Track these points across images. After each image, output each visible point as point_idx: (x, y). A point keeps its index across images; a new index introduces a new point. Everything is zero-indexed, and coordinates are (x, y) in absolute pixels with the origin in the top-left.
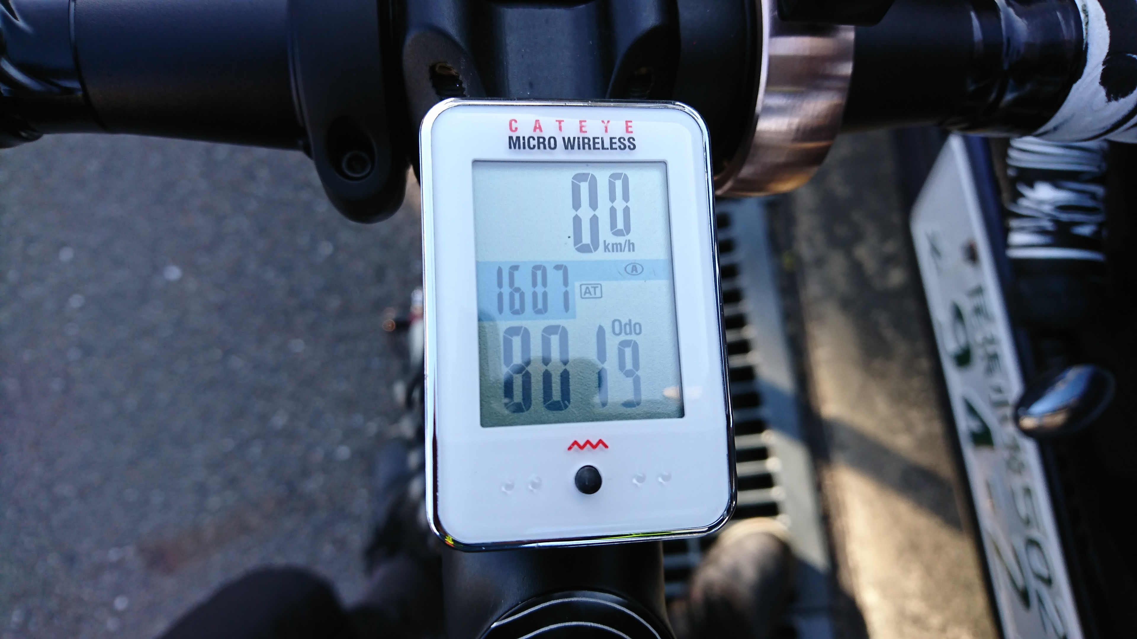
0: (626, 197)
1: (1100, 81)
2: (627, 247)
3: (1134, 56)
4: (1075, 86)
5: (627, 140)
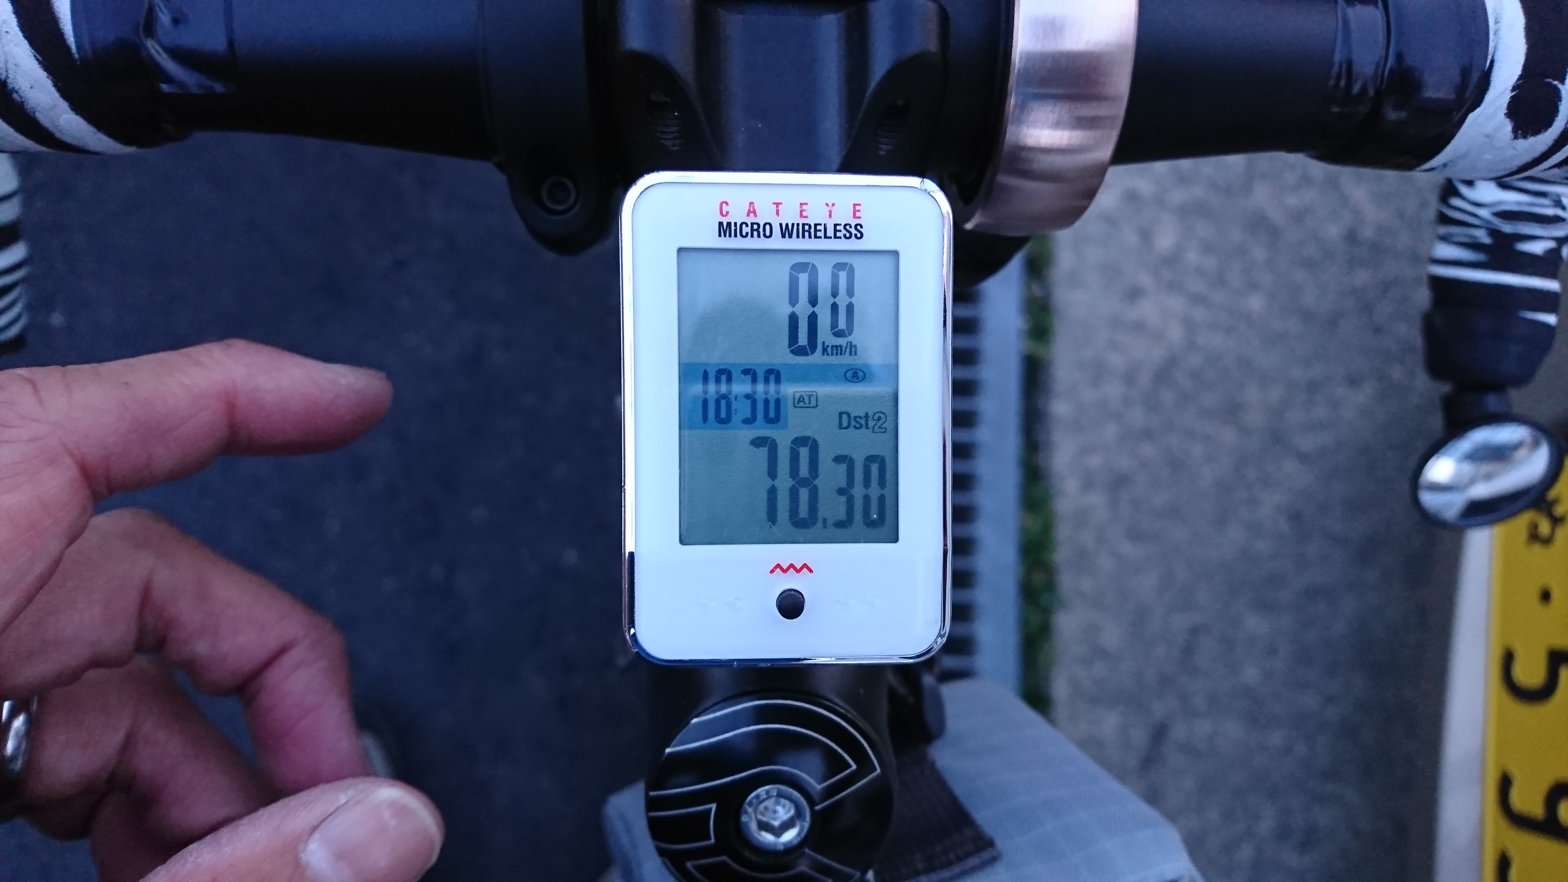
0: (850, 292)
1: (1506, 112)
2: (848, 350)
3: (1556, 83)
4: (1471, 117)
5: (853, 226)
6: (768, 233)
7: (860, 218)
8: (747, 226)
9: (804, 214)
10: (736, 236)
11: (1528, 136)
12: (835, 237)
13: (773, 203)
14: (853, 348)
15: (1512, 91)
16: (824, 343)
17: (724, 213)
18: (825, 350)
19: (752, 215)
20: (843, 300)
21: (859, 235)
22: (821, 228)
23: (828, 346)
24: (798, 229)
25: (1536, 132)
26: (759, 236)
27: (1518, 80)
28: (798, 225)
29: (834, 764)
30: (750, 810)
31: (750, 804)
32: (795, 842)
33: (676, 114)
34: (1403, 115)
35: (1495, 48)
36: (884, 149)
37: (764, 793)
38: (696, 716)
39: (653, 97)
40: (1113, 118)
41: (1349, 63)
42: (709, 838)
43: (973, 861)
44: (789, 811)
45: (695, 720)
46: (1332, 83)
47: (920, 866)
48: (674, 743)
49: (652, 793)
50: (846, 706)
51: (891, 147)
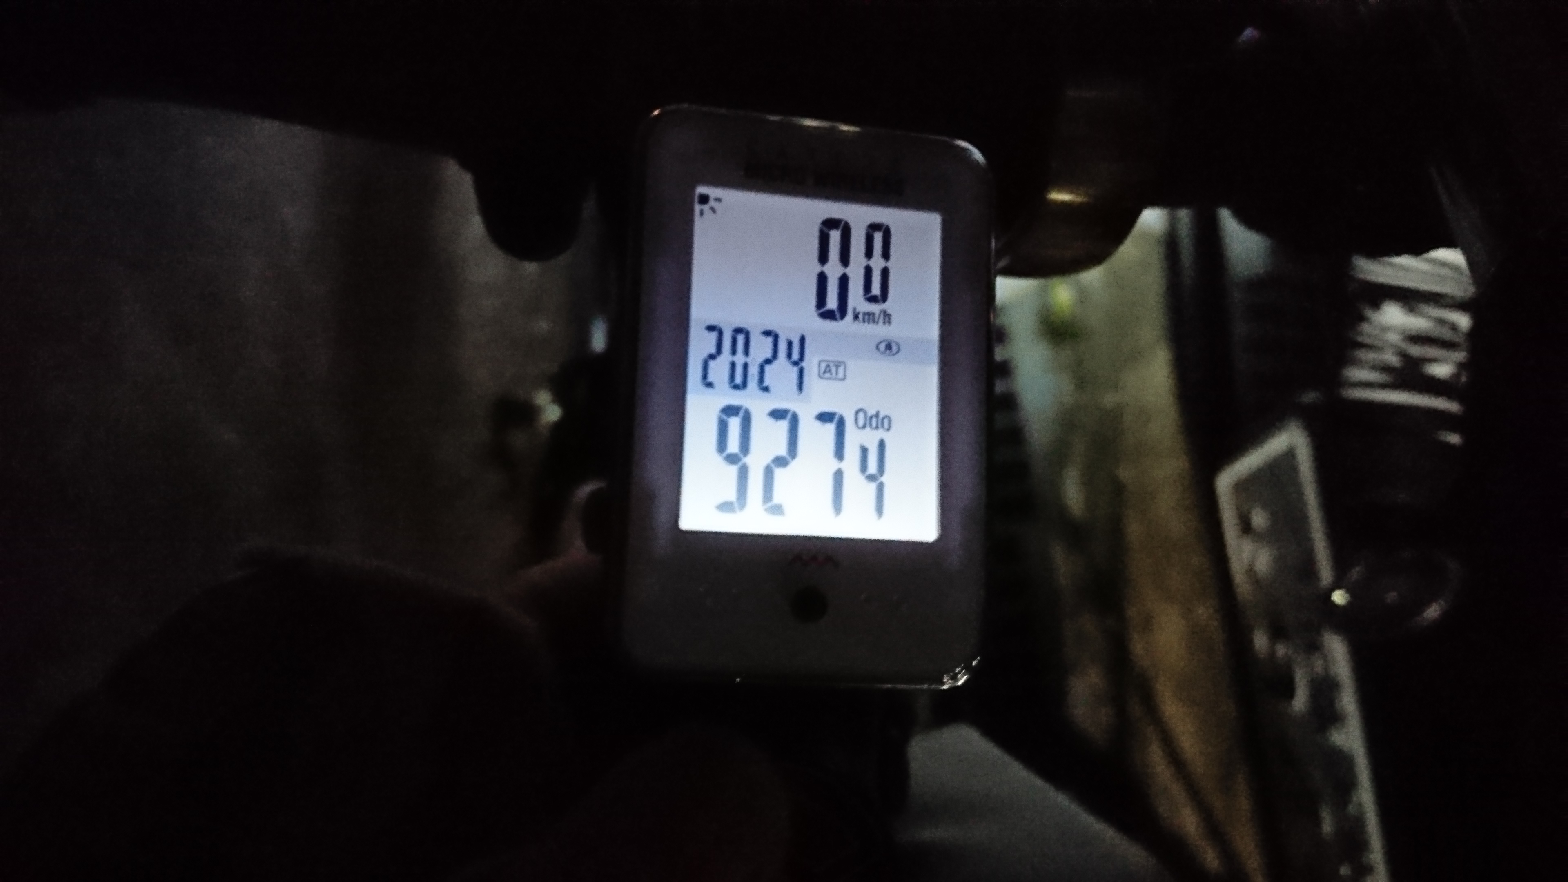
0: (886, 256)
2: (882, 317)
14: (888, 316)
16: (855, 307)
18: (856, 317)
20: (877, 263)
23: (859, 312)
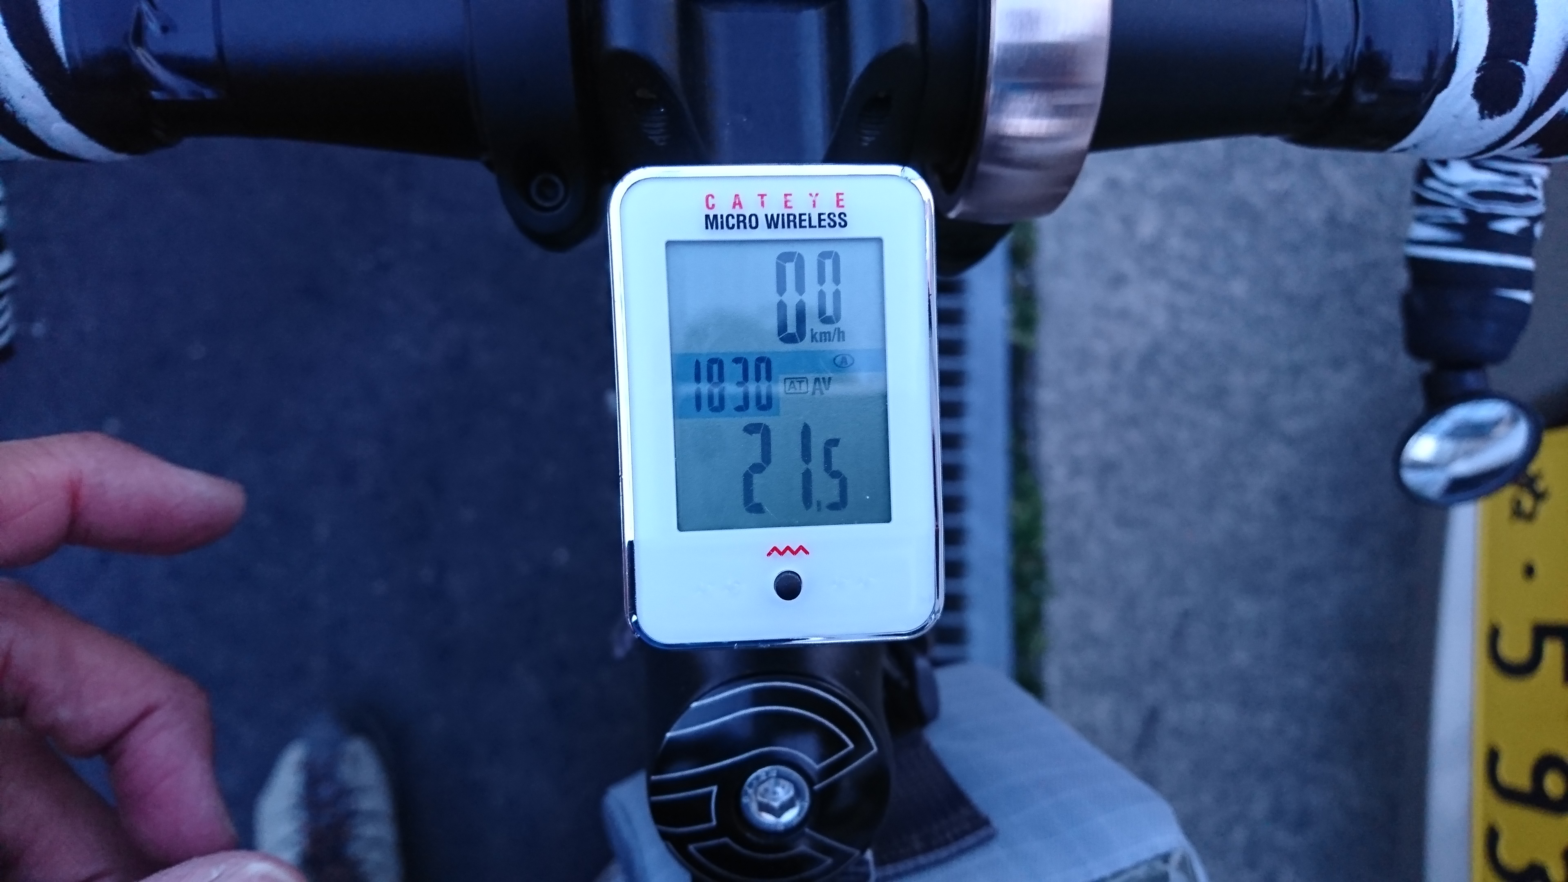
0: (837, 280)
1: (1473, 92)
2: (836, 336)
3: (1519, 63)
4: (1440, 98)
5: (837, 216)
6: (754, 224)
7: (843, 206)
8: (733, 217)
9: (789, 204)
10: (722, 228)
11: (1494, 116)
12: (820, 226)
13: (759, 195)
14: (841, 334)
15: (1478, 72)
16: (812, 330)
17: (710, 206)
18: (813, 338)
19: (737, 207)
20: (829, 288)
21: (843, 224)
22: (806, 217)
23: (816, 333)
24: (783, 219)
25: (1502, 112)
26: (745, 227)
27: (1483, 62)
28: (783, 215)
29: (831, 743)
30: (750, 791)
31: (750, 785)
32: (795, 822)
33: (662, 110)
34: (1374, 97)
35: (1460, 31)
36: (867, 141)
37: (764, 774)
38: (697, 700)
39: (639, 93)
40: (1091, 106)
41: (1320, 50)
42: (710, 820)
43: (970, 840)
44: (788, 792)
45: (694, 705)
46: (1303, 66)
47: (918, 845)
48: (675, 726)
49: (653, 778)
50: (843, 688)
51: (873, 139)
